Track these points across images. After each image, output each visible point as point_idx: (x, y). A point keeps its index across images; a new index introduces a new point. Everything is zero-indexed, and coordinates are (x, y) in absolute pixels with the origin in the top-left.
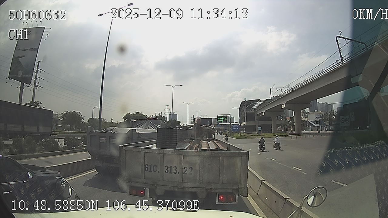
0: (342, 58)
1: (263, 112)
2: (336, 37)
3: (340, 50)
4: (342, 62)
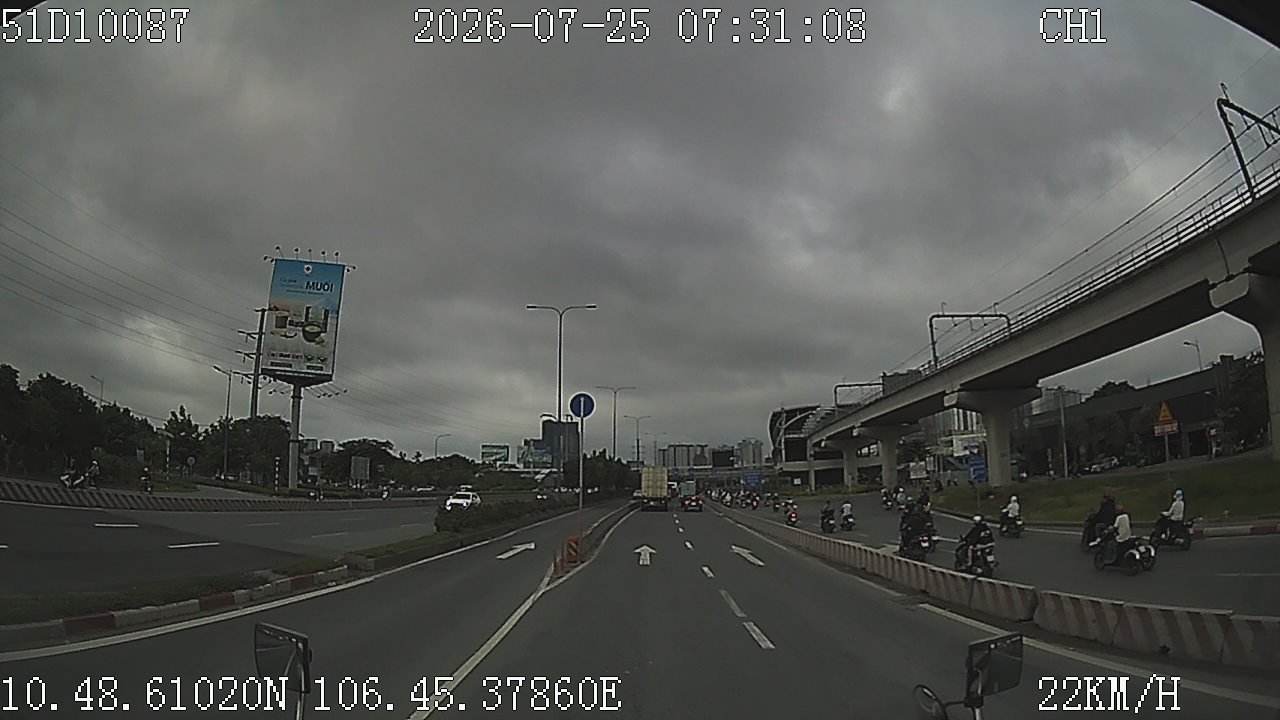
0: (936, 358)
2: (930, 316)
3: (934, 343)
4: (935, 364)
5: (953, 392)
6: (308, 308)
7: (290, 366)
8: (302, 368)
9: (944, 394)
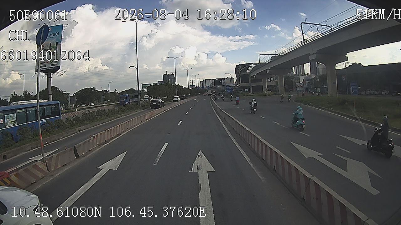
0: (304, 40)
1: (254, 75)
2: (300, 24)
4: (304, 42)
5: (313, 54)
6: (50, 44)
7: (45, 66)
8: (49, 66)
9: (309, 55)
